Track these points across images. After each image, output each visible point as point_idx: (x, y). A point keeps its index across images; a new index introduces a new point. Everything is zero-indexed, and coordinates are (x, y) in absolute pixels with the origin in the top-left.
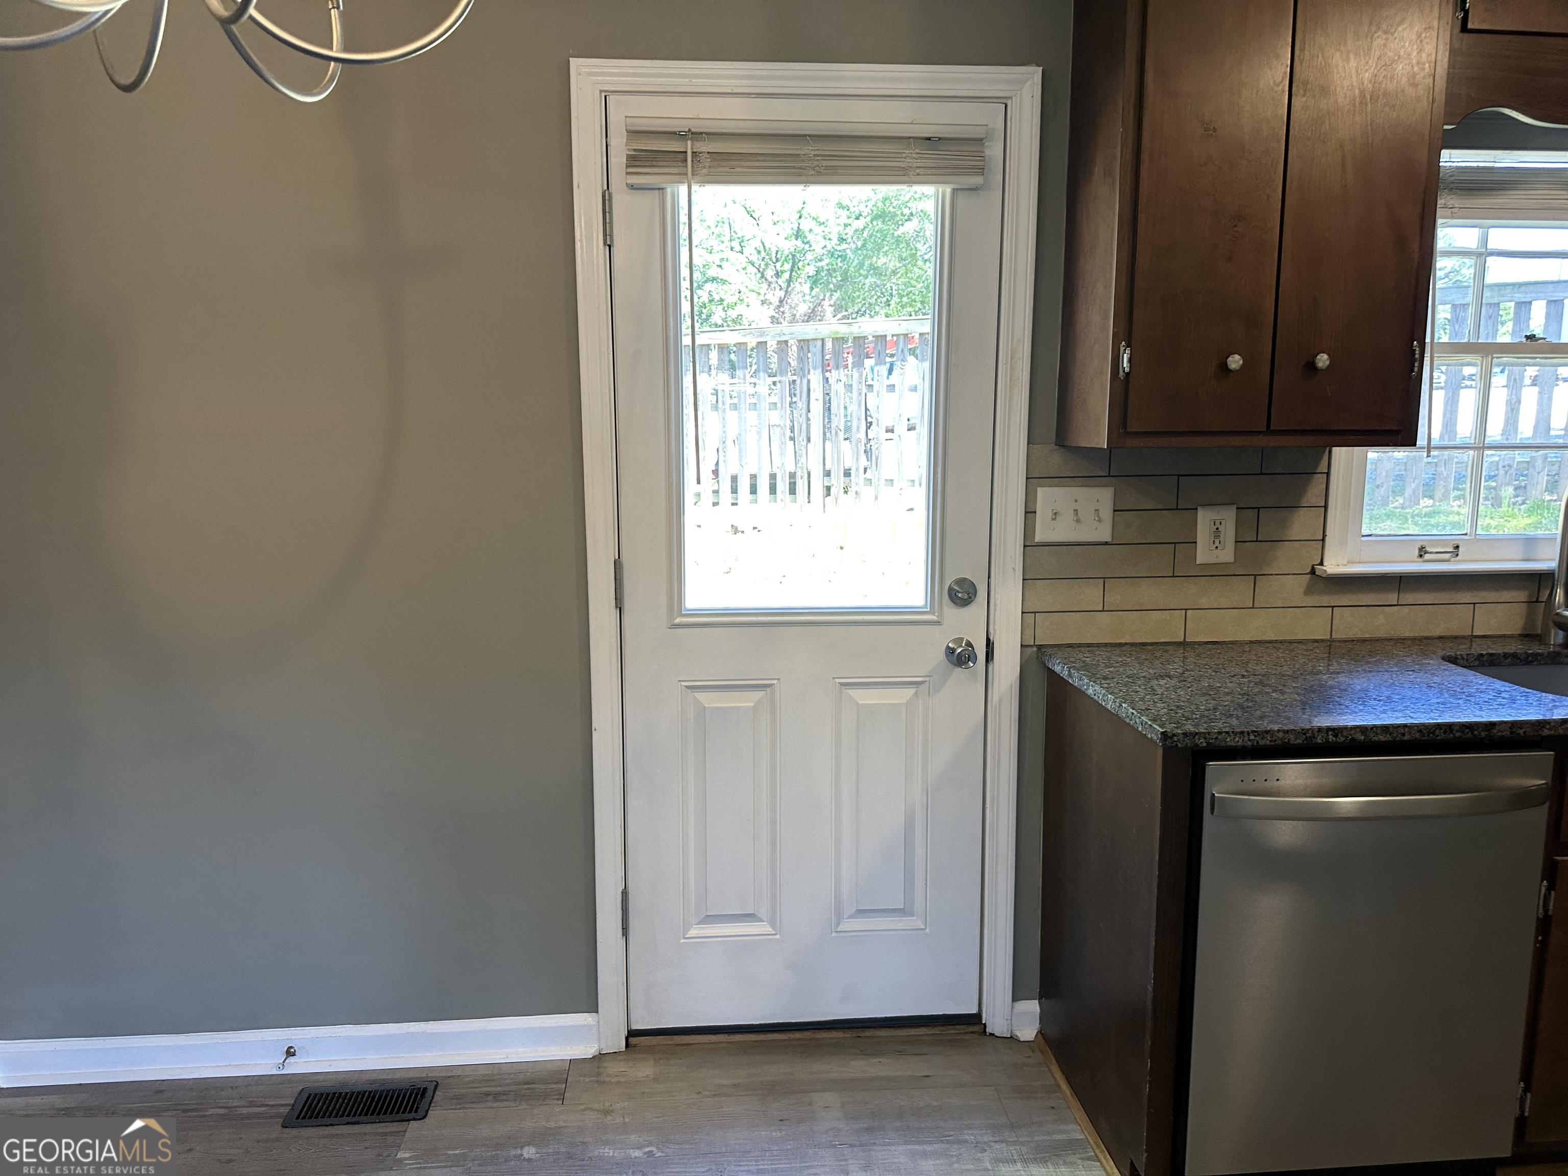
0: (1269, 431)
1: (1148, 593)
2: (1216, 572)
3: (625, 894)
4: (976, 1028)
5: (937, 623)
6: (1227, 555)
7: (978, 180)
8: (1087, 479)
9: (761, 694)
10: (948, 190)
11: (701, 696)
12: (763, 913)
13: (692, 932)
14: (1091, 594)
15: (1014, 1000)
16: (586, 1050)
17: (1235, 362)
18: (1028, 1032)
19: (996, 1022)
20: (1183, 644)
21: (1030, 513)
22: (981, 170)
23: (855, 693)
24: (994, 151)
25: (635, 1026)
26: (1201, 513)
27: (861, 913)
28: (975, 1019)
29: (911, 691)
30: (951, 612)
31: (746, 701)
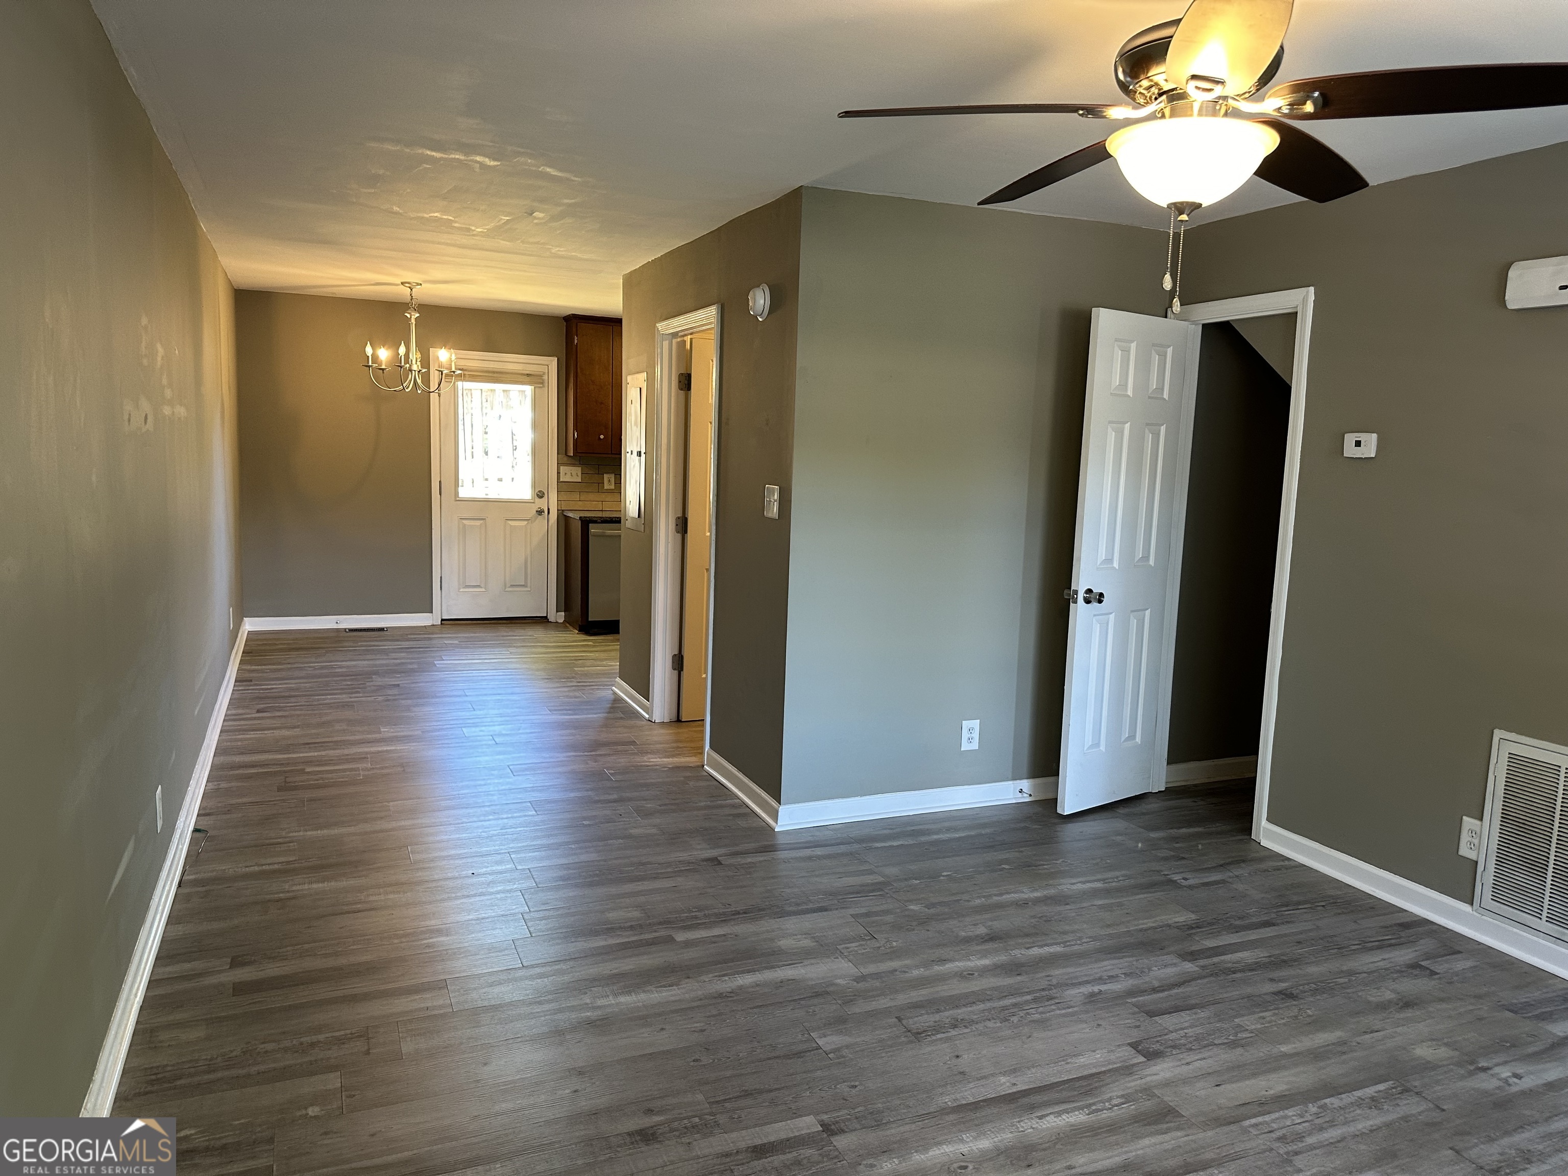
0: (612, 454)
1: (591, 496)
2: (610, 491)
3: (441, 577)
4: (546, 620)
5: (534, 503)
6: (613, 487)
7: (541, 385)
8: (573, 465)
9: (482, 522)
10: (533, 387)
11: (464, 521)
12: (482, 585)
13: (461, 590)
14: (576, 496)
15: (557, 612)
16: (429, 623)
17: (602, 437)
18: (561, 620)
19: (552, 618)
20: (602, 511)
21: (558, 473)
22: (542, 383)
23: (510, 522)
24: (546, 377)
25: (443, 618)
26: (605, 475)
27: (512, 586)
28: (546, 617)
29: (526, 522)
30: (537, 500)
31: (478, 523)
